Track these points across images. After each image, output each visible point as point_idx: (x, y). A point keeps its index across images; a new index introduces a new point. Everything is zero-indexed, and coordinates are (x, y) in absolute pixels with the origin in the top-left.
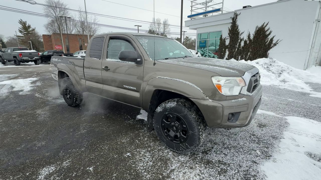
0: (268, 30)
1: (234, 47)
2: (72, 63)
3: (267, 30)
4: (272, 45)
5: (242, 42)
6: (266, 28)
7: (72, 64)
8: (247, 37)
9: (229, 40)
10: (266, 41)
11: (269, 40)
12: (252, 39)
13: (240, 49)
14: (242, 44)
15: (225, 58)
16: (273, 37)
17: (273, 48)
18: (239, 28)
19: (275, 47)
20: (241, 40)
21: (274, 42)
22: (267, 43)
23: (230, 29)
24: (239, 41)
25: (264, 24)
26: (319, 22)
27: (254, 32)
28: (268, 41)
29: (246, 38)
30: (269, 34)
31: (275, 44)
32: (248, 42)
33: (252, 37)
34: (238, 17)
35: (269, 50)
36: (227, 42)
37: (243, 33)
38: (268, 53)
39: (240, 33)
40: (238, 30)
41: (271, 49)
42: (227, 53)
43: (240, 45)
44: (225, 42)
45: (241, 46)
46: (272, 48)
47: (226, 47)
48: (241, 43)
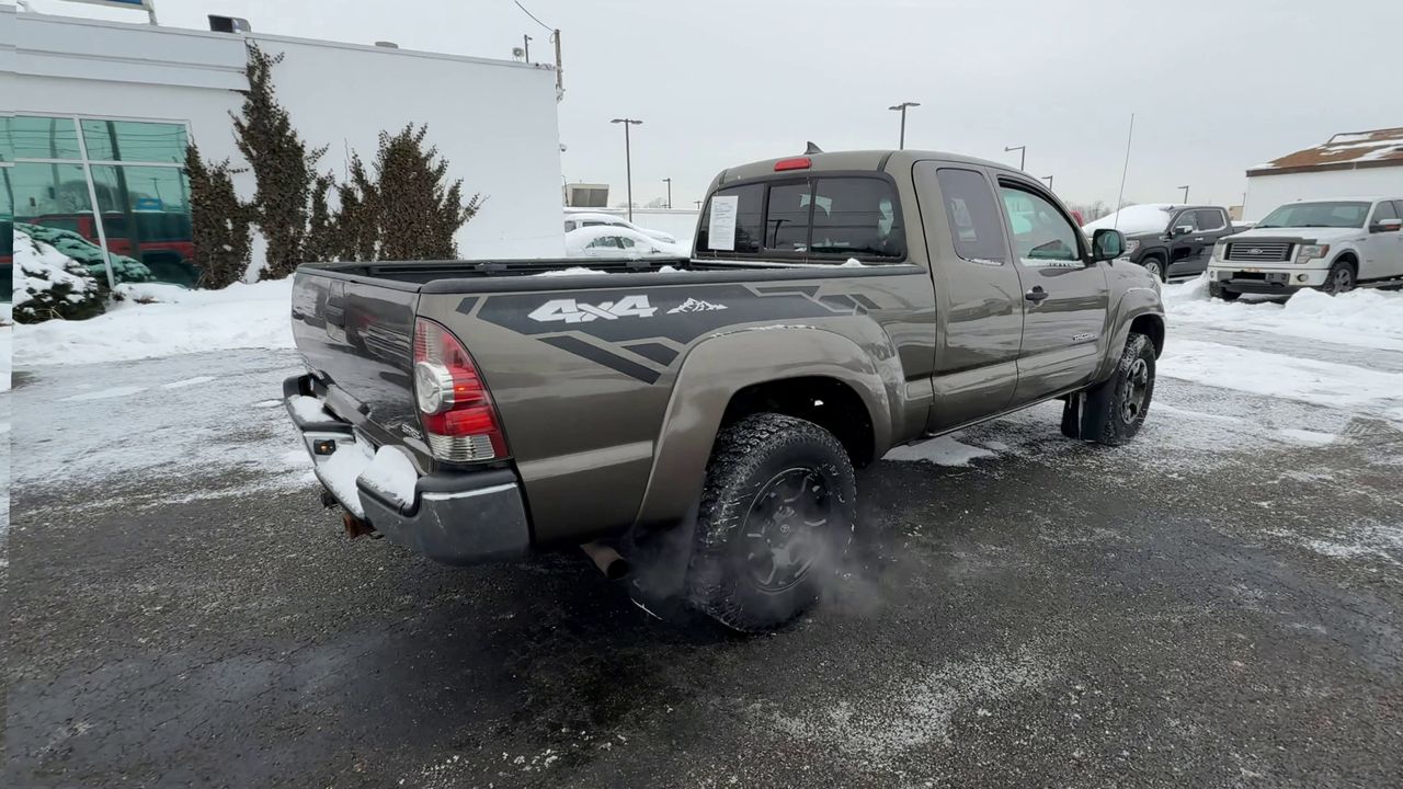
0: (432, 155)
1: (291, 212)
2: (852, 305)
3: (430, 155)
4: (461, 213)
5: (327, 192)
6: (420, 145)
7: (854, 311)
8: (351, 176)
9: (255, 181)
10: (435, 198)
11: (446, 193)
12: (377, 186)
13: (326, 223)
14: (334, 203)
15: (252, 270)
16: (458, 185)
17: (465, 223)
18: (295, 124)
19: (473, 220)
20: (323, 184)
21: (464, 202)
22: (442, 203)
23: (245, 123)
24: (313, 186)
25: (409, 128)
26: (563, 150)
27: (376, 153)
28: (442, 195)
29: (344, 177)
30: (441, 170)
31: (467, 209)
32: (360, 196)
33: (372, 176)
34: (273, 70)
35: (454, 230)
36: (246, 188)
37: (326, 154)
38: (452, 241)
39: (308, 152)
40: (289, 133)
41: (461, 227)
42: (259, 245)
43: (320, 206)
44: (231, 187)
45: (330, 211)
46: (461, 222)
47: (245, 215)
48: (326, 196)
